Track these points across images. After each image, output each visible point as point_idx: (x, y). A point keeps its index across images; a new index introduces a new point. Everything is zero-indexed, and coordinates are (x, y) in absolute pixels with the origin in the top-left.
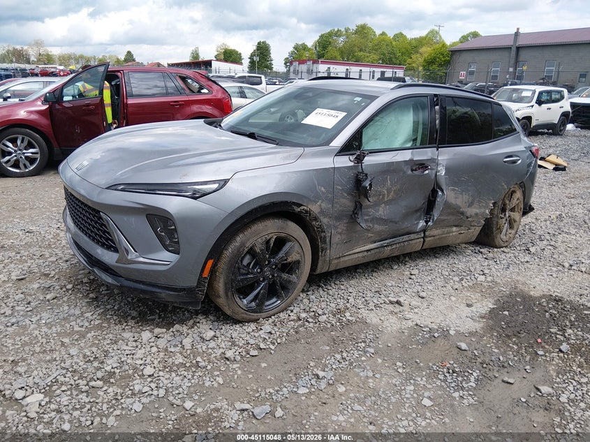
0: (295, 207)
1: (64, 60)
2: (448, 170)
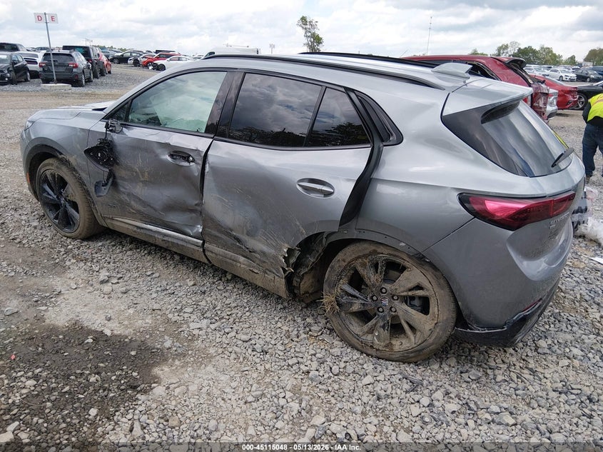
0: (58, 154)
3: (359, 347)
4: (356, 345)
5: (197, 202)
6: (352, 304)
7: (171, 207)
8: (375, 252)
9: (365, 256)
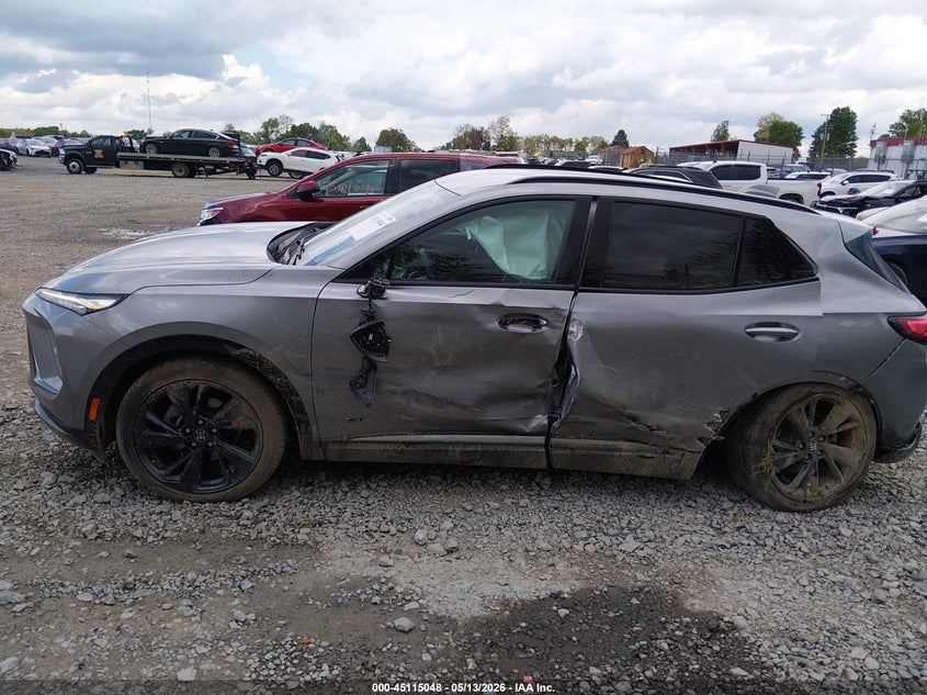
0: (229, 348)
1: (532, 143)
2: (591, 332)
3: (792, 507)
4: (789, 505)
5: (541, 382)
6: (784, 460)
7: (494, 398)
8: (810, 394)
9: (801, 400)
